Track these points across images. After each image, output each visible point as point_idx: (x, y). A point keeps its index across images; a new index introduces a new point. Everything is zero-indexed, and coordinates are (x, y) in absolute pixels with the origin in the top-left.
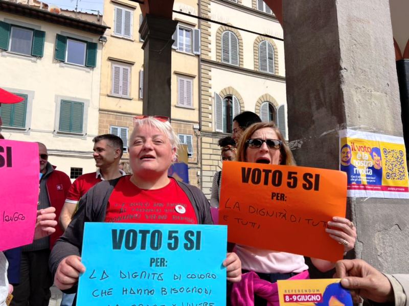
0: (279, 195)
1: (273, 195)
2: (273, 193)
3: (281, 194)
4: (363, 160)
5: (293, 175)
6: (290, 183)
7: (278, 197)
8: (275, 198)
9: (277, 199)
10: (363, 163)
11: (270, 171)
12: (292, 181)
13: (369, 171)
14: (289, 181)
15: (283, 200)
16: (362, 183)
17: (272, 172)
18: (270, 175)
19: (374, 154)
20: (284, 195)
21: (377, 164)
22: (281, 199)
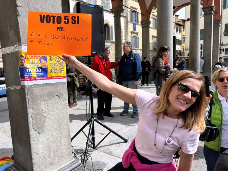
0: (61, 28)
1: (58, 28)
2: (58, 27)
3: (62, 28)
4: (34, 64)
5: (67, 18)
6: (66, 22)
7: (60, 29)
8: (59, 30)
9: (60, 30)
10: (34, 65)
11: (55, 16)
12: (66, 21)
13: (38, 70)
14: (65, 21)
15: (63, 30)
16: (33, 77)
17: (56, 17)
18: (56, 18)
19: (42, 60)
20: (63, 28)
21: (44, 66)
22: (62, 30)
